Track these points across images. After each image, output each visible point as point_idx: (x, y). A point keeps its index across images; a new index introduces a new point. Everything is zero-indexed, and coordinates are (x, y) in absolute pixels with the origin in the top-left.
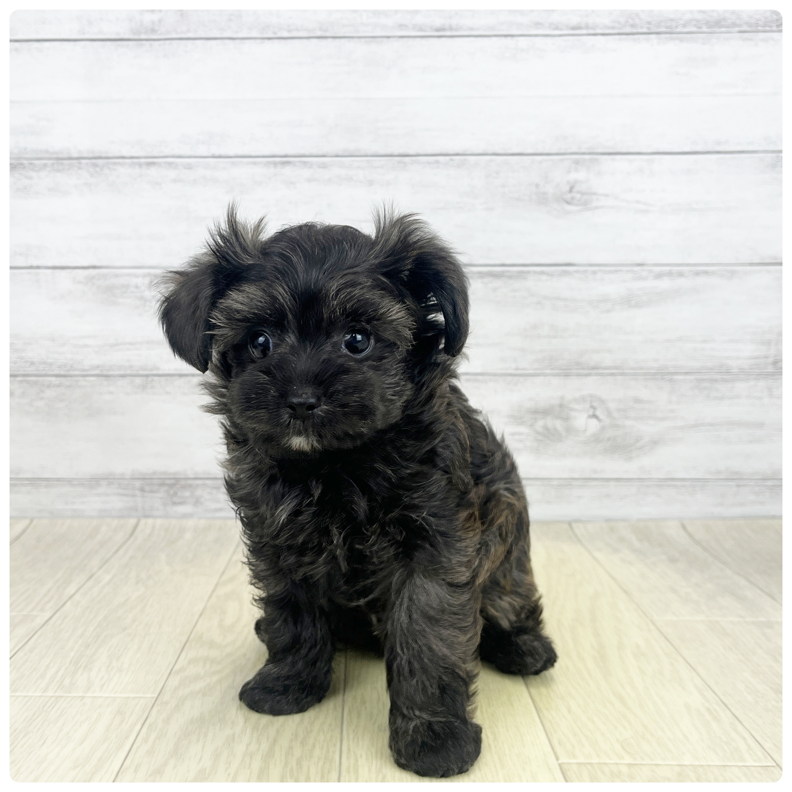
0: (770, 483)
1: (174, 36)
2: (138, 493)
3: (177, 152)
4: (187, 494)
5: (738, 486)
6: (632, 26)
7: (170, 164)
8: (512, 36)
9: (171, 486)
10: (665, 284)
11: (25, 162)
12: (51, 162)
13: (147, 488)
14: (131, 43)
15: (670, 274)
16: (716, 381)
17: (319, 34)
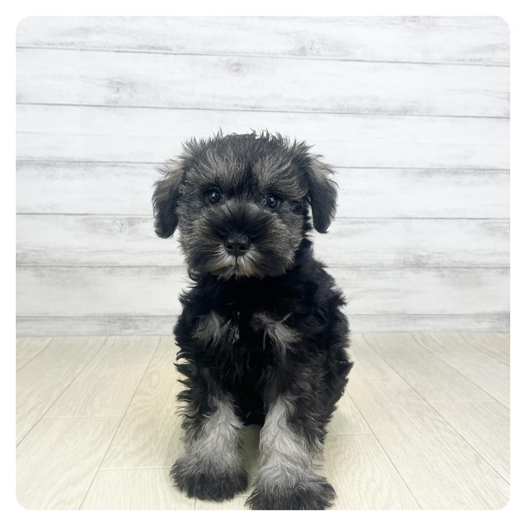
0: (402, 316)
1: (126, 105)
2: (107, 323)
3: (128, 160)
4: (131, 324)
5: (388, 318)
6: (341, 110)
7: (124, 166)
8: (286, 112)
9: (123, 320)
10: (355, 227)
11: (52, 163)
12: (64, 164)
13: (112, 321)
14: (105, 108)
15: (357, 222)
16: (378, 270)
17: (197, 107)
